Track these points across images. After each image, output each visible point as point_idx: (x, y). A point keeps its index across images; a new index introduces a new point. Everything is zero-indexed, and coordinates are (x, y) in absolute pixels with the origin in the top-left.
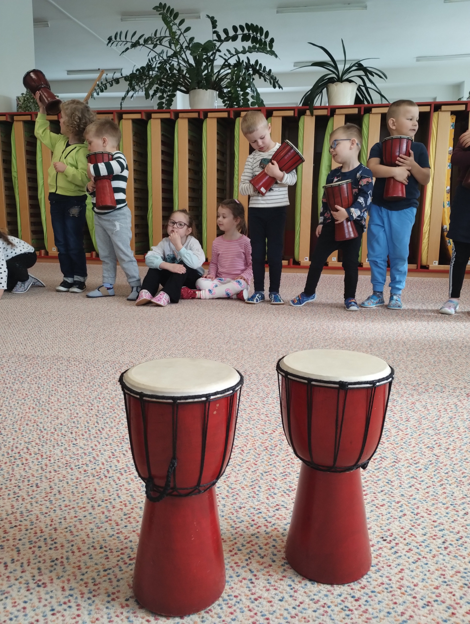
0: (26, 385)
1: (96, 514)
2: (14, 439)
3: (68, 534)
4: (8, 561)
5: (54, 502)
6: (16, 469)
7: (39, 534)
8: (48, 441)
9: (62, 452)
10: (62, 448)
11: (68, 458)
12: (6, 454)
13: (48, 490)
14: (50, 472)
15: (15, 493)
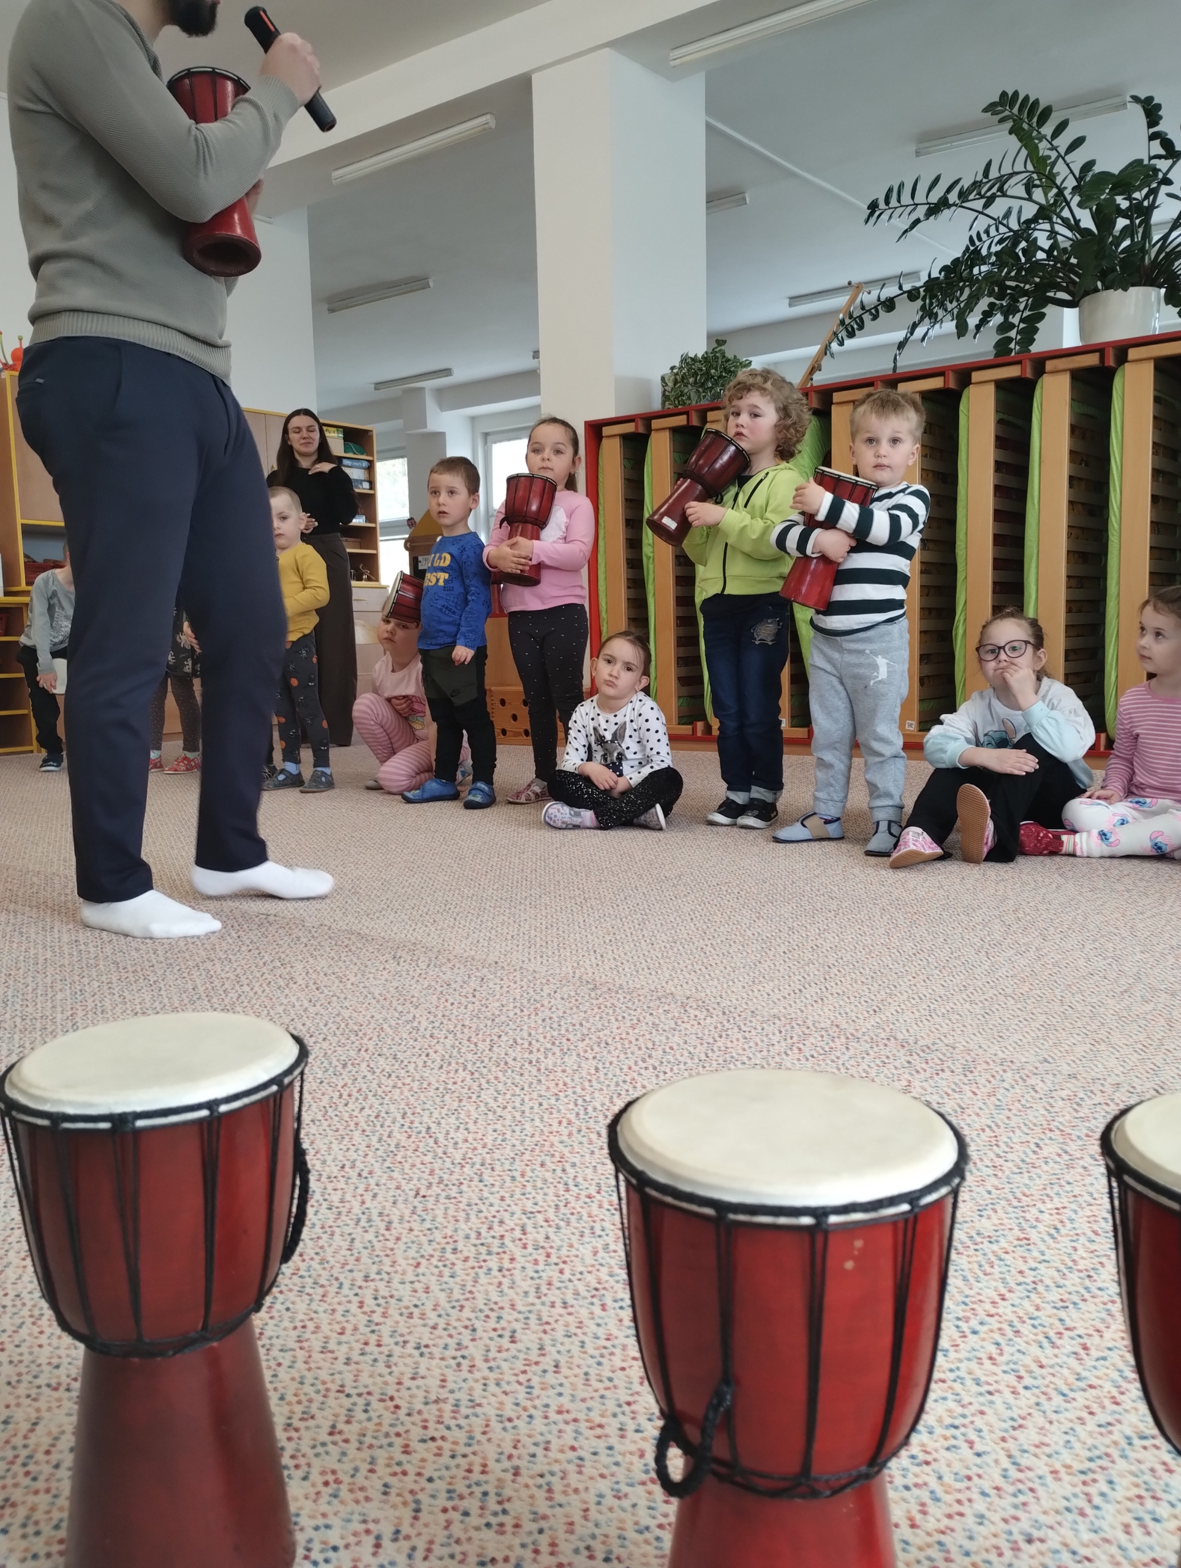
0: (571, 1061)
1: (623, 1454)
2: (502, 1199)
3: (541, 1494)
4: (387, 1530)
5: (536, 1392)
6: (483, 1279)
7: (476, 1476)
8: (573, 1219)
9: (595, 1253)
10: (599, 1244)
11: (603, 1274)
12: (473, 1235)
13: (534, 1356)
14: (553, 1305)
15: (460, 1346)
